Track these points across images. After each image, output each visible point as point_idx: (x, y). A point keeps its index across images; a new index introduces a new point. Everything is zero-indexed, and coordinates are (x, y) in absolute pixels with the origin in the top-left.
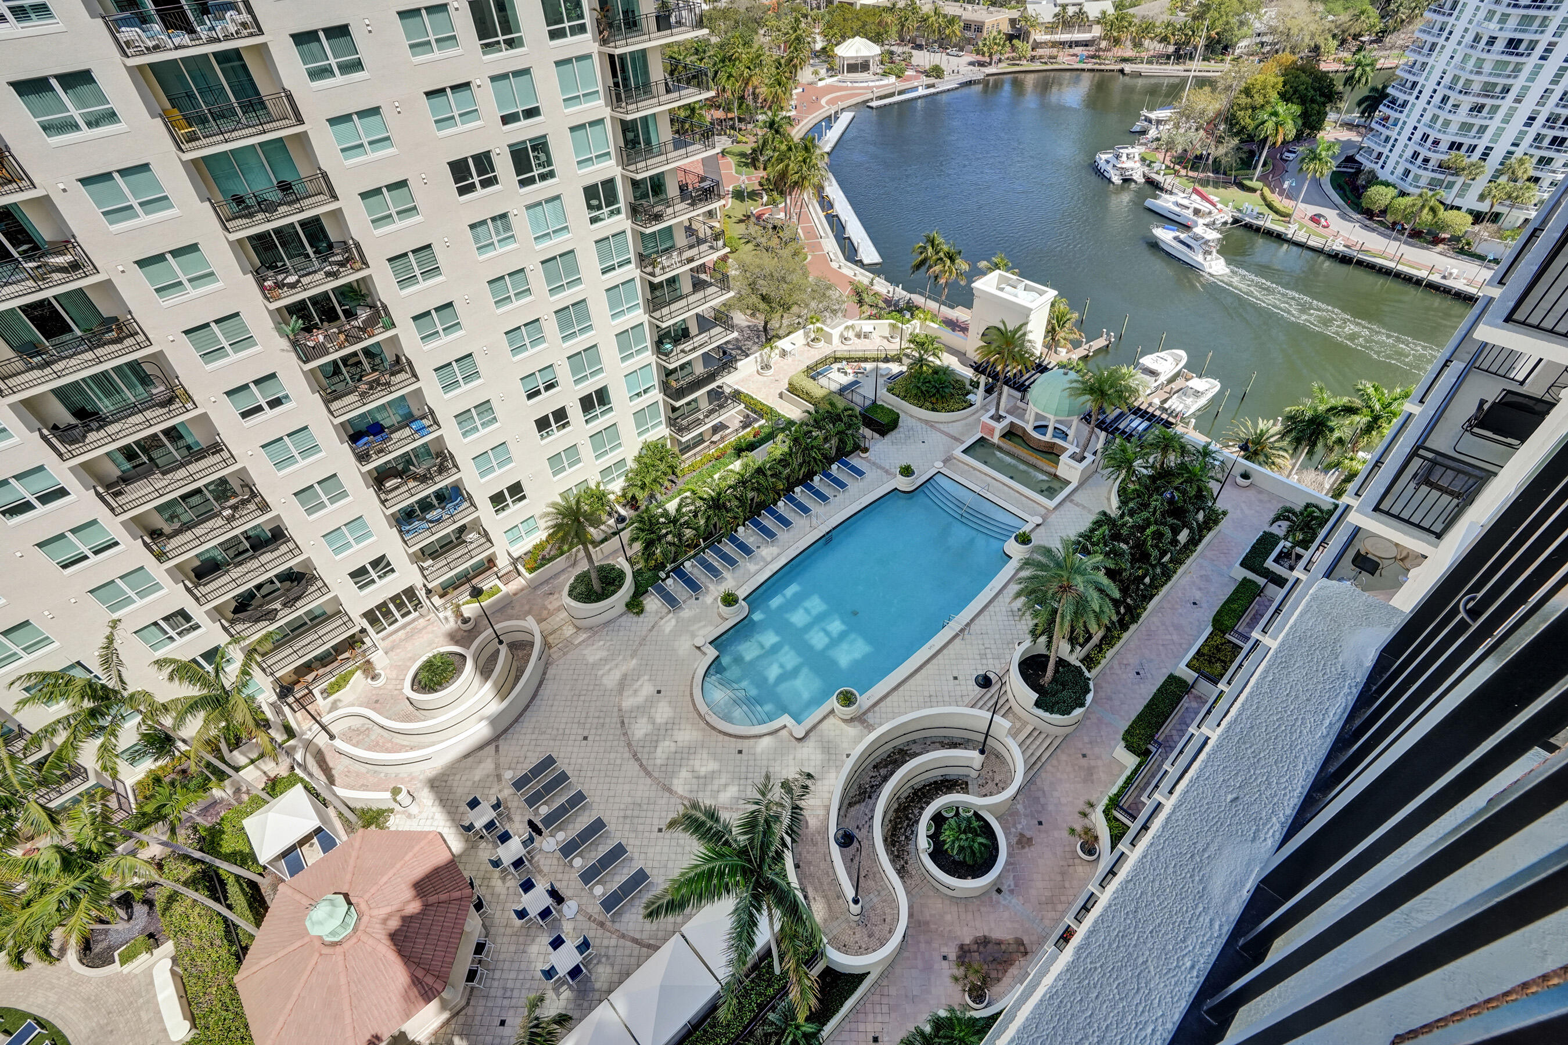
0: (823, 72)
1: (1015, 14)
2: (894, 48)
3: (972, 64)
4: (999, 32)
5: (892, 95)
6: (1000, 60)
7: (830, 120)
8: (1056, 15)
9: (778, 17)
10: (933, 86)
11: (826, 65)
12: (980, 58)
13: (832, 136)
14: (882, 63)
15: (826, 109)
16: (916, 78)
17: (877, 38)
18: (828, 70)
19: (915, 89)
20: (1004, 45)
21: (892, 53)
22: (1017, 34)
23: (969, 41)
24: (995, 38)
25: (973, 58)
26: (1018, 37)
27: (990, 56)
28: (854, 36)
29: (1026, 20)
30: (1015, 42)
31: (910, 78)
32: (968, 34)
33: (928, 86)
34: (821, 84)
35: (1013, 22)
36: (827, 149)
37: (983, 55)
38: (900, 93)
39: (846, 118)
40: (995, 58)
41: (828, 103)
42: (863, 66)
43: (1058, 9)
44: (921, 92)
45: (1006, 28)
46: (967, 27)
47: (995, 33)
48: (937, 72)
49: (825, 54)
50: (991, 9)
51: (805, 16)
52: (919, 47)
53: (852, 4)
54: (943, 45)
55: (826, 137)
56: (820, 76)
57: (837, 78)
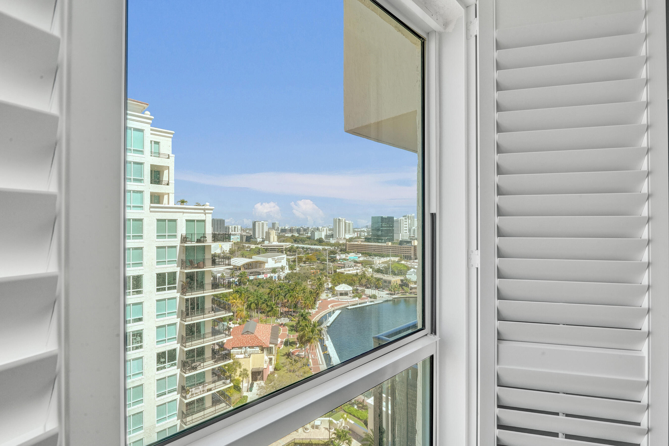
0: (330, 295)
1: (402, 278)
2: (358, 288)
3: (387, 294)
4: (397, 284)
5: (357, 304)
6: (398, 293)
7: (331, 313)
9: (315, 277)
10: (373, 302)
11: (331, 293)
12: (390, 292)
13: (331, 319)
14: (353, 293)
15: (330, 309)
16: (366, 299)
17: (350, 284)
18: (332, 295)
19: (366, 302)
20: (399, 288)
21: (357, 290)
22: (404, 284)
23: (387, 286)
24: (395, 286)
25: (387, 292)
26: (404, 285)
27: (394, 291)
28: (342, 284)
29: (406, 280)
30: (403, 287)
31: (364, 298)
32: (386, 284)
33: (371, 302)
34: (329, 300)
35: (402, 281)
36: (328, 325)
37: (392, 291)
38: (360, 304)
39: (338, 312)
40: (396, 292)
41: (331, 307)
42: (346, 294)
44: (368, 304)
45: (399, 282)
46: (385, 281)
47: (395, 284)
48: (374, 297)
49: (331, 290)
50: (394, 276)
52: (368, 288)
53: (343, 273)
54: (377, 287)
55: (329, 320)
56: (329, 297)
57: (335, 298)
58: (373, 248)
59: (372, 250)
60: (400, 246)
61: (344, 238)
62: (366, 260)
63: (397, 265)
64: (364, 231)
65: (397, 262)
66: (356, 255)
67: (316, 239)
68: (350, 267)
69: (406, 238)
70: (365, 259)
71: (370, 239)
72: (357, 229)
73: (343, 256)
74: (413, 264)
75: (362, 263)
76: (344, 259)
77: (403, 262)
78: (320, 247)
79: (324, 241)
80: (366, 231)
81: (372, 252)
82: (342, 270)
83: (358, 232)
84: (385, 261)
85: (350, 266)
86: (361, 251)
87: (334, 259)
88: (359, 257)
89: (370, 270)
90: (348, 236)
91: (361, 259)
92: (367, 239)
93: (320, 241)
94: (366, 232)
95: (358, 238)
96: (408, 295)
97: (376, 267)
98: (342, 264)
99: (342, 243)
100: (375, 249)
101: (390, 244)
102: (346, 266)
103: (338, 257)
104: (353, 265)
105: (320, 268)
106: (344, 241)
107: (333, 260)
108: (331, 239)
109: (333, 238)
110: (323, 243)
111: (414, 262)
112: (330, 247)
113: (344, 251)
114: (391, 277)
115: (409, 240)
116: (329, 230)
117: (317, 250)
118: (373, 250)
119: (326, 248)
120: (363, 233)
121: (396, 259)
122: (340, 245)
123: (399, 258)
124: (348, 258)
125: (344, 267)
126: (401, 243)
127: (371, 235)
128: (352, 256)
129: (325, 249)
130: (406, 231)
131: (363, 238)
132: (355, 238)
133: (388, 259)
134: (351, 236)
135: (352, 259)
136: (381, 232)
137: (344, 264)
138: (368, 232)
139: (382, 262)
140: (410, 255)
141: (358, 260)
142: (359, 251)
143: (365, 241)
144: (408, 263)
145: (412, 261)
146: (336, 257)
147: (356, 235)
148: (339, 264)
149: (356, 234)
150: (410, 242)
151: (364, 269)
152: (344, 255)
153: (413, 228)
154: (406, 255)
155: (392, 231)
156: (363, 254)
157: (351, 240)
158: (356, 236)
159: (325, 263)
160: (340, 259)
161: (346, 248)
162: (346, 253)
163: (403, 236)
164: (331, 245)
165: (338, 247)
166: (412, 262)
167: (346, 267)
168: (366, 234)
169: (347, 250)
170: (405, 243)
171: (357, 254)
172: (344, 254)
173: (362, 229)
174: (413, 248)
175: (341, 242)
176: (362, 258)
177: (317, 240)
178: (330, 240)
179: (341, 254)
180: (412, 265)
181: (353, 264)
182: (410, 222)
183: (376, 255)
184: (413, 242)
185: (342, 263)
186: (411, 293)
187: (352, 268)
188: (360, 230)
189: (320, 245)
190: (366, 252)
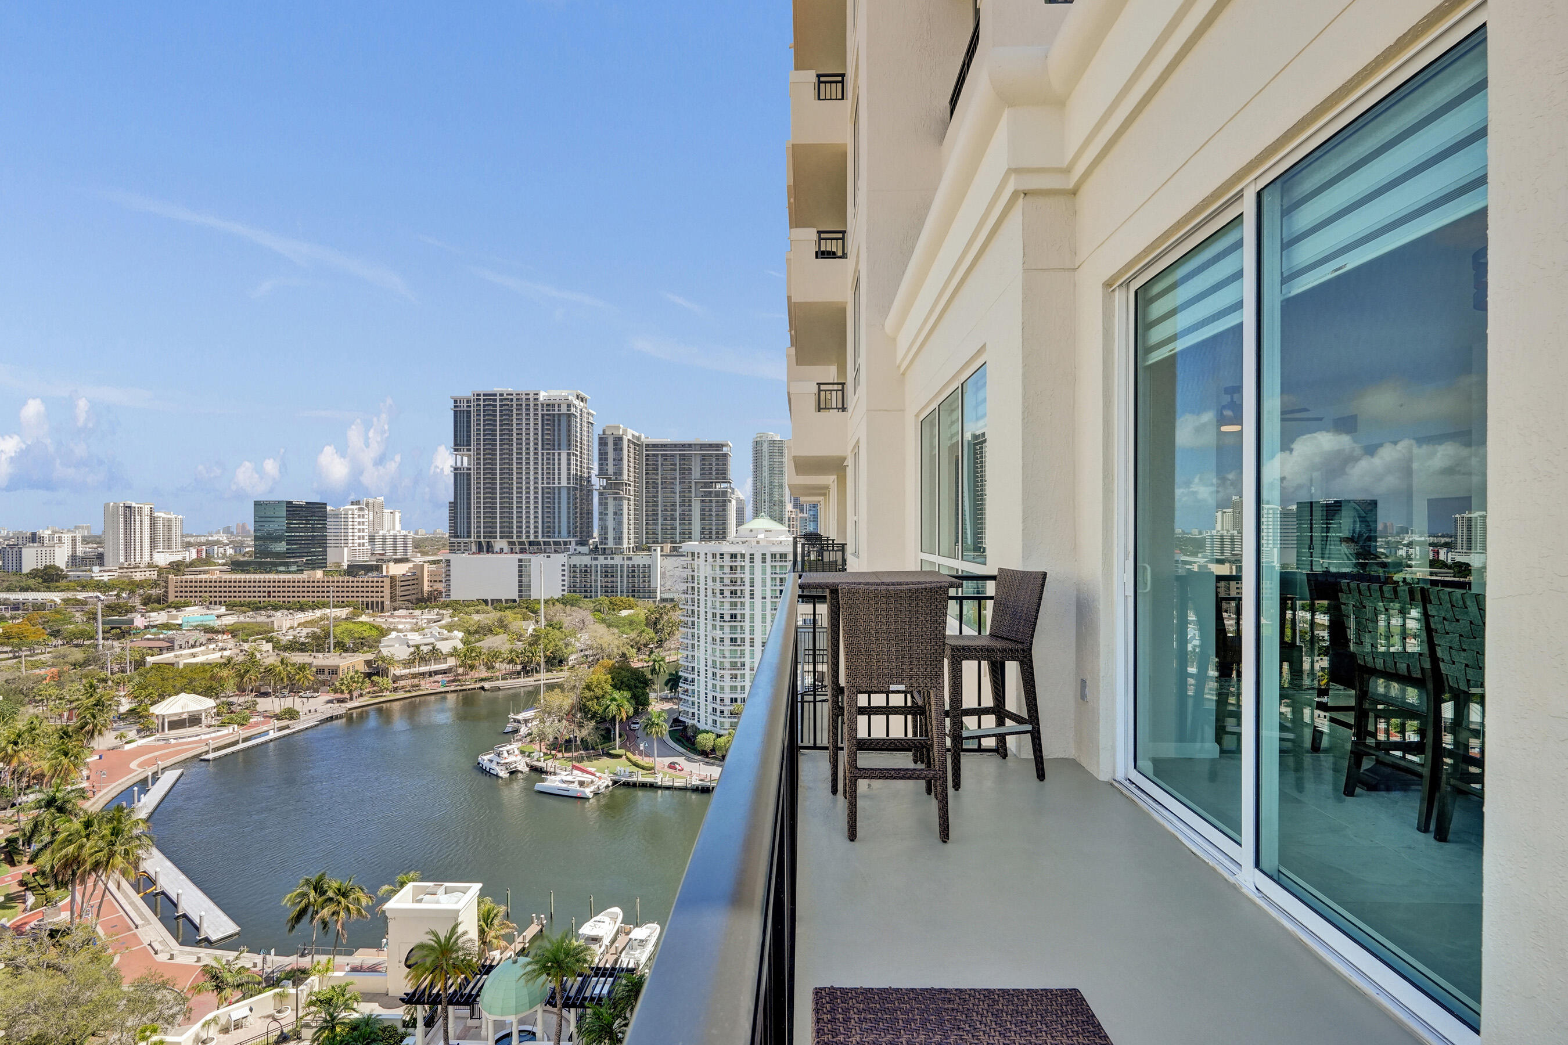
0: (132, 734)
1: (370, 656)
2: (234, 699)
3: (331, 702)
4: (356, 673)
5: (236, 743)
6: (361, 695)
7: (144, 785)
8: (412, 654)
9: (60, 685)
10: (288, 727)
11: (137, 726)
12: (338, 696)
13: (146, 804)
14: (218, 715)
15: (137, 771)
16: (263, 723)
17: (208, 692)
18: (139, 731)
19: (266, 733)
20: (363, 682)
21: (231, 704)
22: (375, 671)
23: (324, 683)
24: (352, 678)
25: (332, 696)
26: (377, 674)
27: (350, 692)
28: (177, 693)
29: (383, 660)
30: (373, 678)
31: (257, 724)
32: (322, 677)
33: (280, 729)
34: (128, 747)
35: (368, 663)
36: (143, 815)
37: (342, 692)
38: (245, 740)
39: (168, 779)
40: (355, 694)
41: (140, 765)
42: (194, 720)
43: (412, 649)
44: (272, 735)
45: (363, 668)
46: (320, 671)
47: (351, 673)
48: (291, 714)
49: (136, 715)
50: (344, 654)
51: (105, 681)
52: (266, 695)
53: (173, 664)
54: (294, 690)
55: (140, 804)
56: (128, 739)
57: (153, 738)
58: (266, 589)
59: (261, 594)
60: (351, 579)
61: (150, 566)
62: (248, 623)
63: (351, 626)
64: (218, 543)
65: (346, 619)
66: (208, 612)
67: (26, 570)
68: (193, 646)
69: (364, 558)
70: (242, 618)
71: (248, 563)
72: (192, 536)
73: (159, 617)
74: (391, 620)
75: (233, 632)
76: (167, 626)
77: (364, 618)
78: (57, 597)
79: (66, 577)
80: (226, 541)
81: (261, 599)
82: (167, 657)
83: (200, 544)
84: (310, 619)
85: (192, 642)
86: (223, 599)
87: (123, 627)
88: (218, 617)
89: (268, 647)
90: (163, 559)
91: (230, 620)
92: (237, 566)
93: (49, 577)
94: (228, 545)
95: (207, 561)
96: (388, 695)
97: (285, 640)
98: (159, 640)
99: (143, 578)
100: (271, 589)
101: (319, 574)
102: (176, 643)
103: (139, 621)
104: (203, 640)
105: (72, 659)
106: (154, 575)
107: (122, 631)
108: (96, 569)
109: (102, 564)
110: (63, 583)
111: (392, 616)
112: (99, 594)
113: (160, 602)
114: (338, 658)
115: (375, 563)
116: (85, 540)
117: (39, 607)
118: (266, 594)
119: (81, 596)
120: (221, 550)
121: (343, 613)
122: (140, 585)
123: (351, 609)
124: (180, 622)
125: (170, 649)
126: (353, 570)
127: (247, 553)
128: (193, 615)
129: (79, 600)
130: (361, 541)
131: (220, 562)
132: (192, 564)
133: (318, 613)
134: (178, 558)
135: (195, 624)
136: (287, 544)
137: (172, 641)
138: (238, 546)
139: (299, 625)
140: (380, 600)
141: (217, 623)
142: (217, 599)
143: (233, 571)
144: (378, 620)
145: (389, 614)
146: (132, 621)
147: (193, 554)
148: (149, 639)
149: (194, 551)
150: (378, 568)
151: (246, 646)
152: (162, 613)
153: (381, 533)
154: (370, 600)
155: (323, 542)
156: (231, 607)
157: (176, 567)
158: (194, 556)
159: (87, 642)
160: (146, 627)
161: (166, 592)
162: (169, 607)
163: (353, 553)
164: (104, 587)
165: (132, 592)
166: (389, 617)
167: (176, 647)
168: (230, 551)
169: (171, 598)
170: (363, 572)
171: (212, 606)
172: (162, 609)
173: (210, 538)
174: (387, 581)
175: (138, 576)
176: (229, 617)
177: (34, 574)
178: (91, 571)
179: (153, 610)
180: (391, 623)
181: (202, 637)
182: (371, 518)
183: (276, 608)
184: (384, 567)
185: (161, 636)
186: (396, 689)
187: (203, 648)
188: (203, 539)
189: (48, 589)
190: (241, 599)
